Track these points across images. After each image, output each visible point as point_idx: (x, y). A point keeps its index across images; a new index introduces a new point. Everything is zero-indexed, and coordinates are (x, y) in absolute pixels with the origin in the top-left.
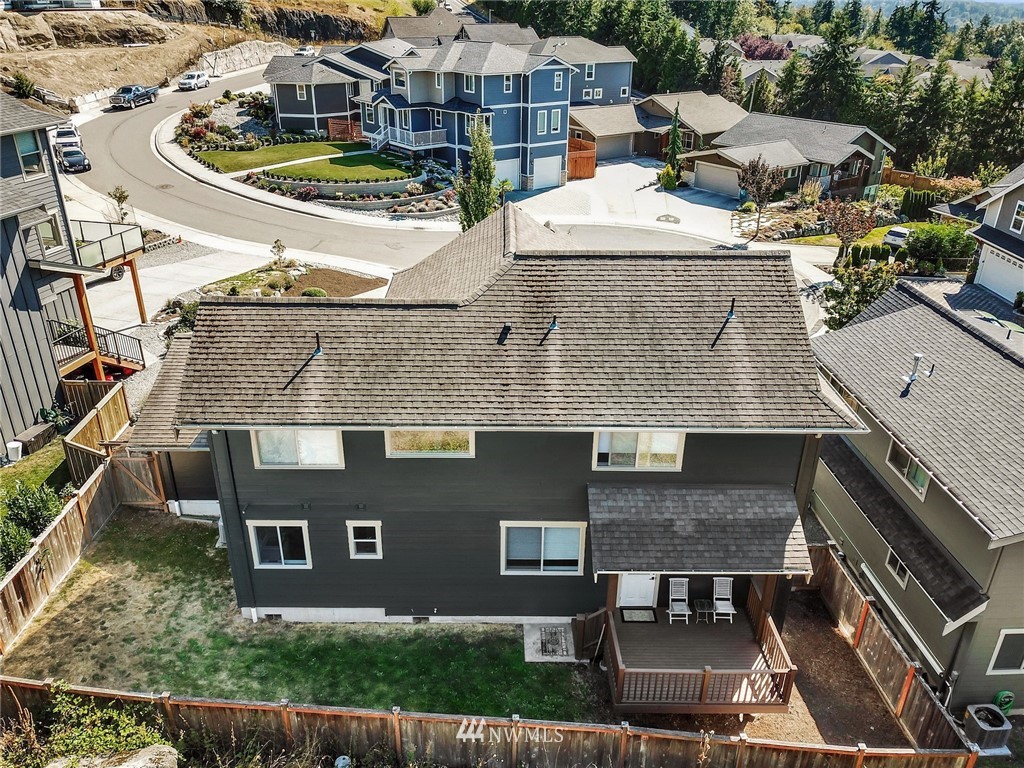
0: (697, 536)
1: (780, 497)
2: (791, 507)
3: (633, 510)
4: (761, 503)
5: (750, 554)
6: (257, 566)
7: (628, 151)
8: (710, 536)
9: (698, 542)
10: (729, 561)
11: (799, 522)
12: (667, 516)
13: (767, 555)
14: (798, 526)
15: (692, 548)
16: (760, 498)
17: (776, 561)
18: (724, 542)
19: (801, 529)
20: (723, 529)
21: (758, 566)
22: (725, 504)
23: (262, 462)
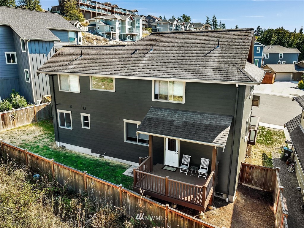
0: (181, 126)
1: (225, 119)
2: (229, 122)
3: (162, 116)
4: (215, 120)
5: (200, 136)
6: (60, 127)
7: (290, 79)
8: (186, 127)
9: (181, 128)
10: (189, 136)
11: (229, 128)
12: (173, 119)
13: (207, 137)
14: (228, 130)
15: (177, 130)
16: (216, 118)
17: (210, 140)
18: (192, 130)
19: (229, 130)
20: (194, 126)
21: (202, 140)
22: (199, 118)
23: (61, 89)
